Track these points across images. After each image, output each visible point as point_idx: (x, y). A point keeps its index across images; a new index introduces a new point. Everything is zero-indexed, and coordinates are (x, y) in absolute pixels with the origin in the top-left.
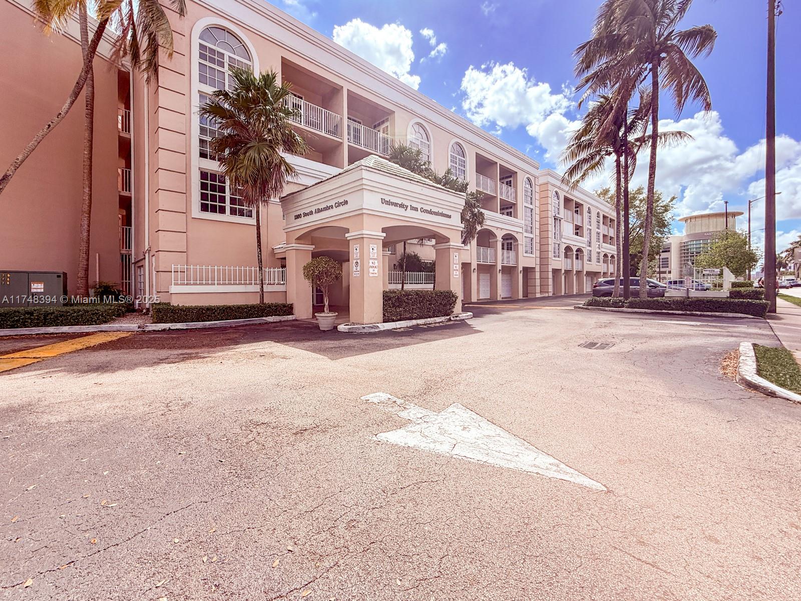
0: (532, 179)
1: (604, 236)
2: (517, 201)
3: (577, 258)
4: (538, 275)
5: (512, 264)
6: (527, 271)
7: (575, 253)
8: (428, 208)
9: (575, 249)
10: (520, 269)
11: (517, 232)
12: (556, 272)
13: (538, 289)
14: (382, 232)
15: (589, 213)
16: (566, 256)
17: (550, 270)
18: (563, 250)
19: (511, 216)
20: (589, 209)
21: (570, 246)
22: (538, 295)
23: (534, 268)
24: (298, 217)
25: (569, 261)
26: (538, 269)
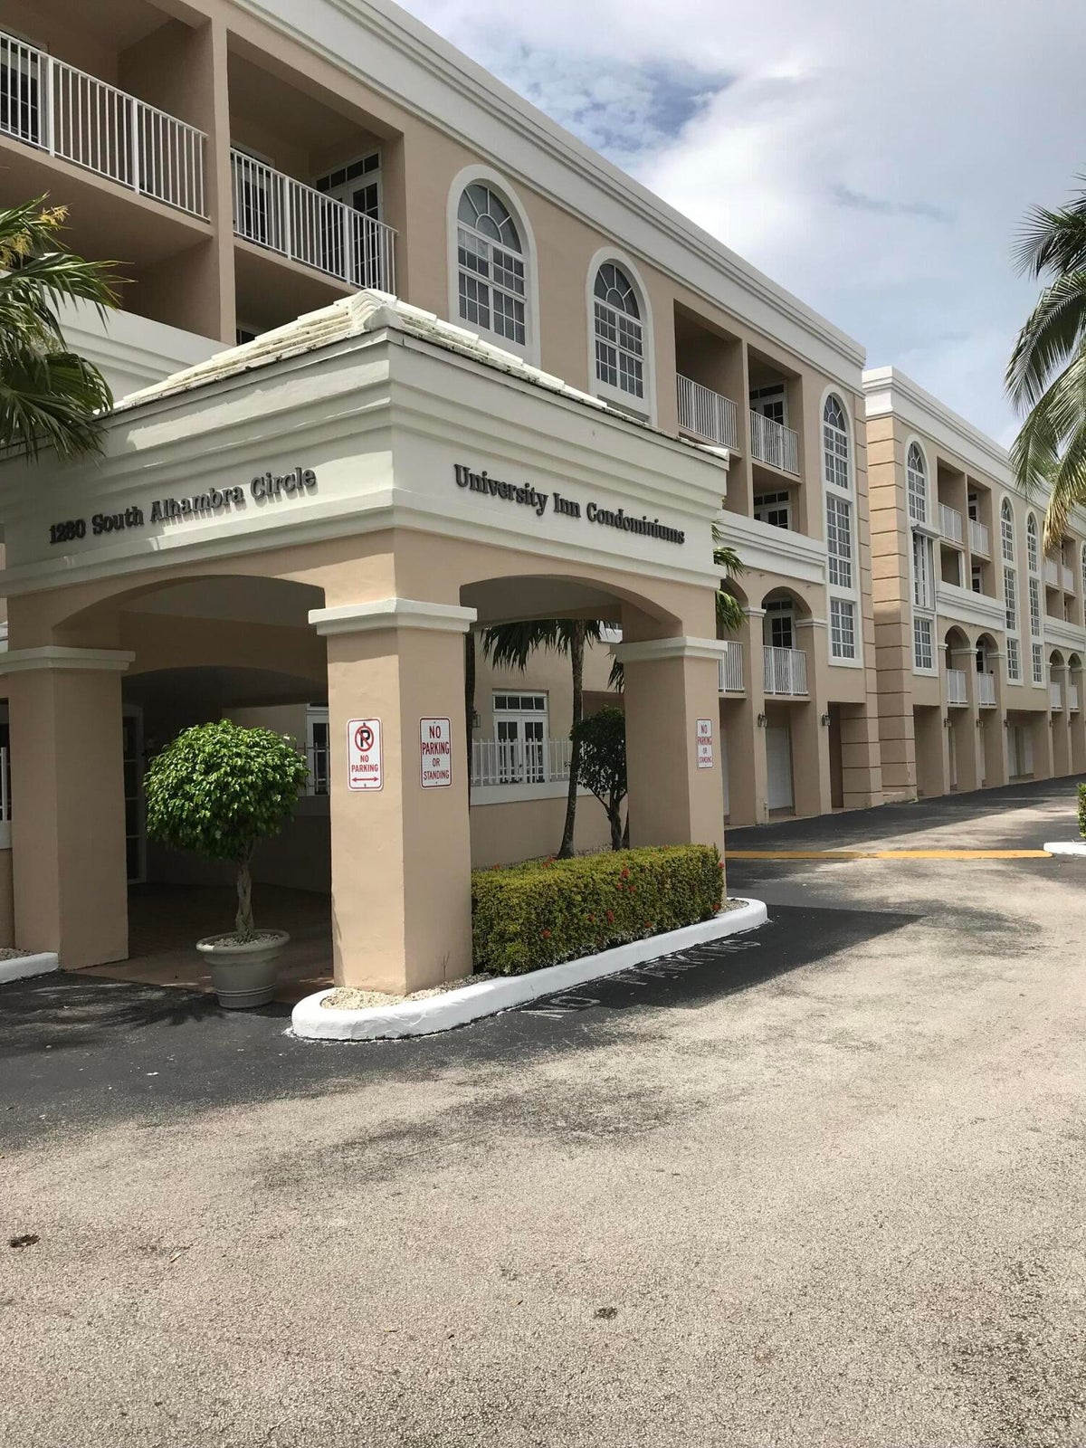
0: (845, 399)
1: (1051, 593)
2: (802, 476)
3: (980, 668)
4: (872, 729)
5: (793, 692)
6: (843, 716)
7: (974, 650)
8: (611, 506)
9: (973, 637)
10: (822, 710)
11: (809, 584)
12: (924, 714)
13: (876, 778)
14: (463, 604)
15: (1007, 516)
16: (950, 663)
17: (909, 711)
18: (938, 643)
19: (786, 527)
20: (1006, 504)
21: (960, 625)
22: (877, 800)
23: (859, 706)
24: (67, 532)
25: (958, 676)
26: (872, 710)
